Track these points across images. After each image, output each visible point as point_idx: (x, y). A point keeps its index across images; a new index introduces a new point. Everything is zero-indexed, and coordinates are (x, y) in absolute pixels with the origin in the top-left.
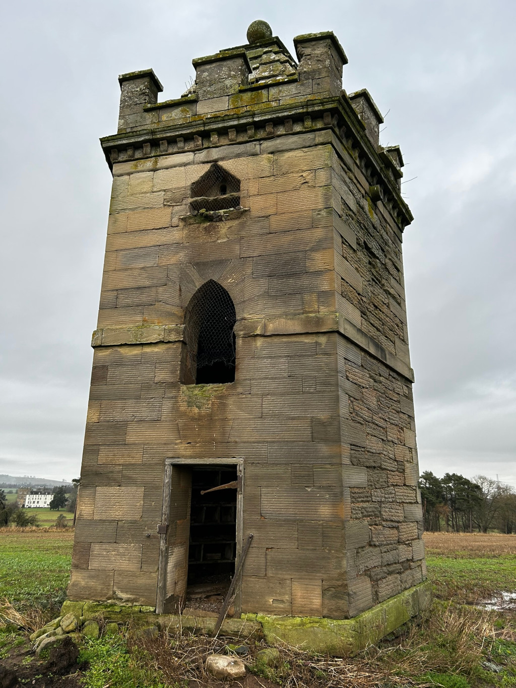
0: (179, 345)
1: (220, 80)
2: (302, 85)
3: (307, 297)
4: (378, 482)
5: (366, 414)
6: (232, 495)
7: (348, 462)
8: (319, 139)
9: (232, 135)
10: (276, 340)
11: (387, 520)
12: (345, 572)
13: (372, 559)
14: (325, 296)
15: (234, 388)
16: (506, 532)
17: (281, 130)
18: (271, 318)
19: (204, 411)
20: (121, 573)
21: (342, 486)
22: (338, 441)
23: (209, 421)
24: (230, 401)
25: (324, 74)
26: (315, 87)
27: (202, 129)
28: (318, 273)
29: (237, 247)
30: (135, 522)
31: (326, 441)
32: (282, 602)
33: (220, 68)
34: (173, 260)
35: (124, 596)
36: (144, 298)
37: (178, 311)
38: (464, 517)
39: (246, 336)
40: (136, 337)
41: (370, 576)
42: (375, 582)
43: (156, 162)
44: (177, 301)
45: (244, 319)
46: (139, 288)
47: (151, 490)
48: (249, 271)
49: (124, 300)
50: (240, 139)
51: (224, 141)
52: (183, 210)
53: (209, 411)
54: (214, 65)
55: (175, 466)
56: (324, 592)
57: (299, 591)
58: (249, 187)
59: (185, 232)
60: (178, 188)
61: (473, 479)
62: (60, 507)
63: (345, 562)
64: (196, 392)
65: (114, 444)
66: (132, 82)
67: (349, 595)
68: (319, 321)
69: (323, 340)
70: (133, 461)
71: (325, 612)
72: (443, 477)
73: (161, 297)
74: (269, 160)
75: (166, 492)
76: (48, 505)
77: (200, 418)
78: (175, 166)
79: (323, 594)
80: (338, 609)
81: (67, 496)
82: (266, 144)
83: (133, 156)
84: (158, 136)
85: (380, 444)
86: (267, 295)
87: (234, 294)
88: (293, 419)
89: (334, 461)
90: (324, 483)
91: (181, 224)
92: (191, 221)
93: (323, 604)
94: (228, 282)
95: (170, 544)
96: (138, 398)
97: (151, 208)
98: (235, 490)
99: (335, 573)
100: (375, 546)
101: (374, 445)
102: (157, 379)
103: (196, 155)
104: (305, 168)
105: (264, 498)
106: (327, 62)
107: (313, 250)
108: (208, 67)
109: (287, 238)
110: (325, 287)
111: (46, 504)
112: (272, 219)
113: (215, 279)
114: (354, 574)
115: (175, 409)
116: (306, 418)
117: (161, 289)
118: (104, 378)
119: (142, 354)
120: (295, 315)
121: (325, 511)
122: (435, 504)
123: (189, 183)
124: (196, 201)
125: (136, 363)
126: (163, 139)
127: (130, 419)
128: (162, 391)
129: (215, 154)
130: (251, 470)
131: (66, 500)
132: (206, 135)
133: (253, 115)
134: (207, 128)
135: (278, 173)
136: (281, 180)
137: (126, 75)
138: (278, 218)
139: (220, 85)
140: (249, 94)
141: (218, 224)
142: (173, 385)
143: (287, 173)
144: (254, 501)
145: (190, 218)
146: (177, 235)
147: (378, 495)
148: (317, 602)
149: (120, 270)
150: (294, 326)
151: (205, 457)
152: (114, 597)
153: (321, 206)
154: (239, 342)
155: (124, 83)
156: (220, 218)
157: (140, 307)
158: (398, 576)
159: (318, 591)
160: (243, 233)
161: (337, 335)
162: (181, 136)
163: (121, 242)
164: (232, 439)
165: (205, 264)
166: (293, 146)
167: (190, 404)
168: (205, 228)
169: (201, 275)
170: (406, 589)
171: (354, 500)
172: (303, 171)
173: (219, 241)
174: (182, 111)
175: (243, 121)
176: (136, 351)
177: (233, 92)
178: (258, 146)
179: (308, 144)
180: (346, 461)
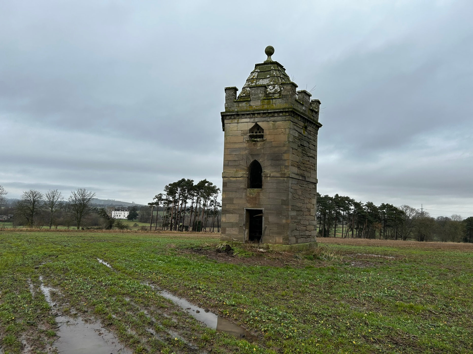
0: (247, 178)
1: (258, 94)
2: (283, 99)
3: (282, 167)
4: (300, 214)
5: (297, 197)
6: (261, 217)
7: (291, 210)
8: (287, 119)
9: (261, 115)
10: (273, 178)
11: (302, 224)
12: (288, 235)
13: (297, 233)
14: (287, 167)
15: (262, 190)
16: (420, 240)
17: (276, 115)
18: (272, 172)
19: (254, 196)
20: (234, 235)
21: (288, 216)
22: (288, 205)
23: (255, 199)
24: (261, 194)
25: (289, 97)
26: (287, 101)
27: (252, 112)
28: (285, 160)
29: (263, 150)
30: (237, 223)
31: (285, 205)
32: (273, 241)
33: (258, 89)
34: (244, 153)
35: (235, 240)
36: (236, 164)
37: (246, 168)
38: (392, 231)
39: (265, 177)
40: (234, 175)
41: (295, 237)
42: (297, 239)
43: (238, 121)
44: (246, 165)
45: (264, 172)
46: (235, 161)
47: (241, 215)
48: (266, 158)
49: (230, 164)
50: (264, 116)
51: (259, 116)
52: (247, 137)
53: (255, 196)
54: (256, 88)
55: (247, 210)
56: (283, 239)
57: (277, 239)
58: (266, 132)
59: (248, 144)
60: (245, 130)
61: (400, 207)
62: (134, 219)
63: (288, 233)
64: (252, 191)
65: (230, 203)
66: (229, 90)
67: (289, 240)
68: (285, 174)
69: (285, 179)
70: (235, 208)
71: (283, 243)
72: (380, 206)
73: (241, 164)
74: (272, 123)
75: (245, 216)
76: (126, 217)
77: (253, 198)
78: (244, 123)
79: (283, 240)
80: (286, 243)
81: (138, 212)
82: (272, 118)
83: (231, 118)
84: (239, 113)
85: (302, 204)
86: (271, 165)
87: (262, 164)
88: (277, 199)
89: (287, 210)
90: (284, 215)
91: (246, 142)
92: (249, 141)
93: (283, 242)
94: (260, 161)
95: (246, 228)
96: (236, 192)
97: (237, 136)
98: (262, 216)
99: (286, 235)
100: (298, 230)
101: (299, 205)
102: (241, 187)
103: (251, 120)
104: (283, 128)
105: (269, 218)
106: (291, 92)
107: (284, 153)
108: (254, 88)
109: (277, 149)
110: (287, 164)
111: (125, 217)
112: (273, 143)
113: (256, 159)
114: (291, 236)
115: (246, 195)
116: (280, 199)
117: (241, 161)
118: (226, 186)
119: (236, 180)
120: (278, 171)
121: (284, 221)
122: (373, 222)
123: (248, 129)
124: (251, 135)
125: (235, 182)
126: (240, 114)
127: (234, 197)
128: (242, 190)
129: (256, 120)
130: (266, 211)
131: (138, 215)
132: (254, 114)
133: (268, 110)
134: (254, 112)
135: (275, 128)
136: (276, 131)
137: (227, 88)
138: (274, 142)
139: (257, 96)
140: (267, 100)
141: (257, 143)
142: (245, 189)
143: (277, 129)
144: (267, 219)
145: (249, 140)
146: (245, 145)
147: (299, 218)
148: (281, 241)
149: (228, 155)
150: (278, 175)
151: (254, 208)
152: (233, 240)
153: (287, 140)
154: (263, 178)
155: (226, 90)
156: (258, 141)
157: (235, 166)
158: (305, 239)
159: (282, 239)
160: (264, 146)
161: (289, 178)
162: (246, 114)
163: (228, 146)
164: (261, 203)
165: (254, 155)
166: (279, 120)
167: (250, 194)
168: (253, 144)
169: (252, 158)
170: (307, 242)
171: (292, 219)
172: (282, 129)
173: (257, 148)
174: (246, 103)
175: (265, 112)
176: (235, 179)
177: (262, 99)
178: (269, 119)
179: (284, 120)
180: (290, 210)
